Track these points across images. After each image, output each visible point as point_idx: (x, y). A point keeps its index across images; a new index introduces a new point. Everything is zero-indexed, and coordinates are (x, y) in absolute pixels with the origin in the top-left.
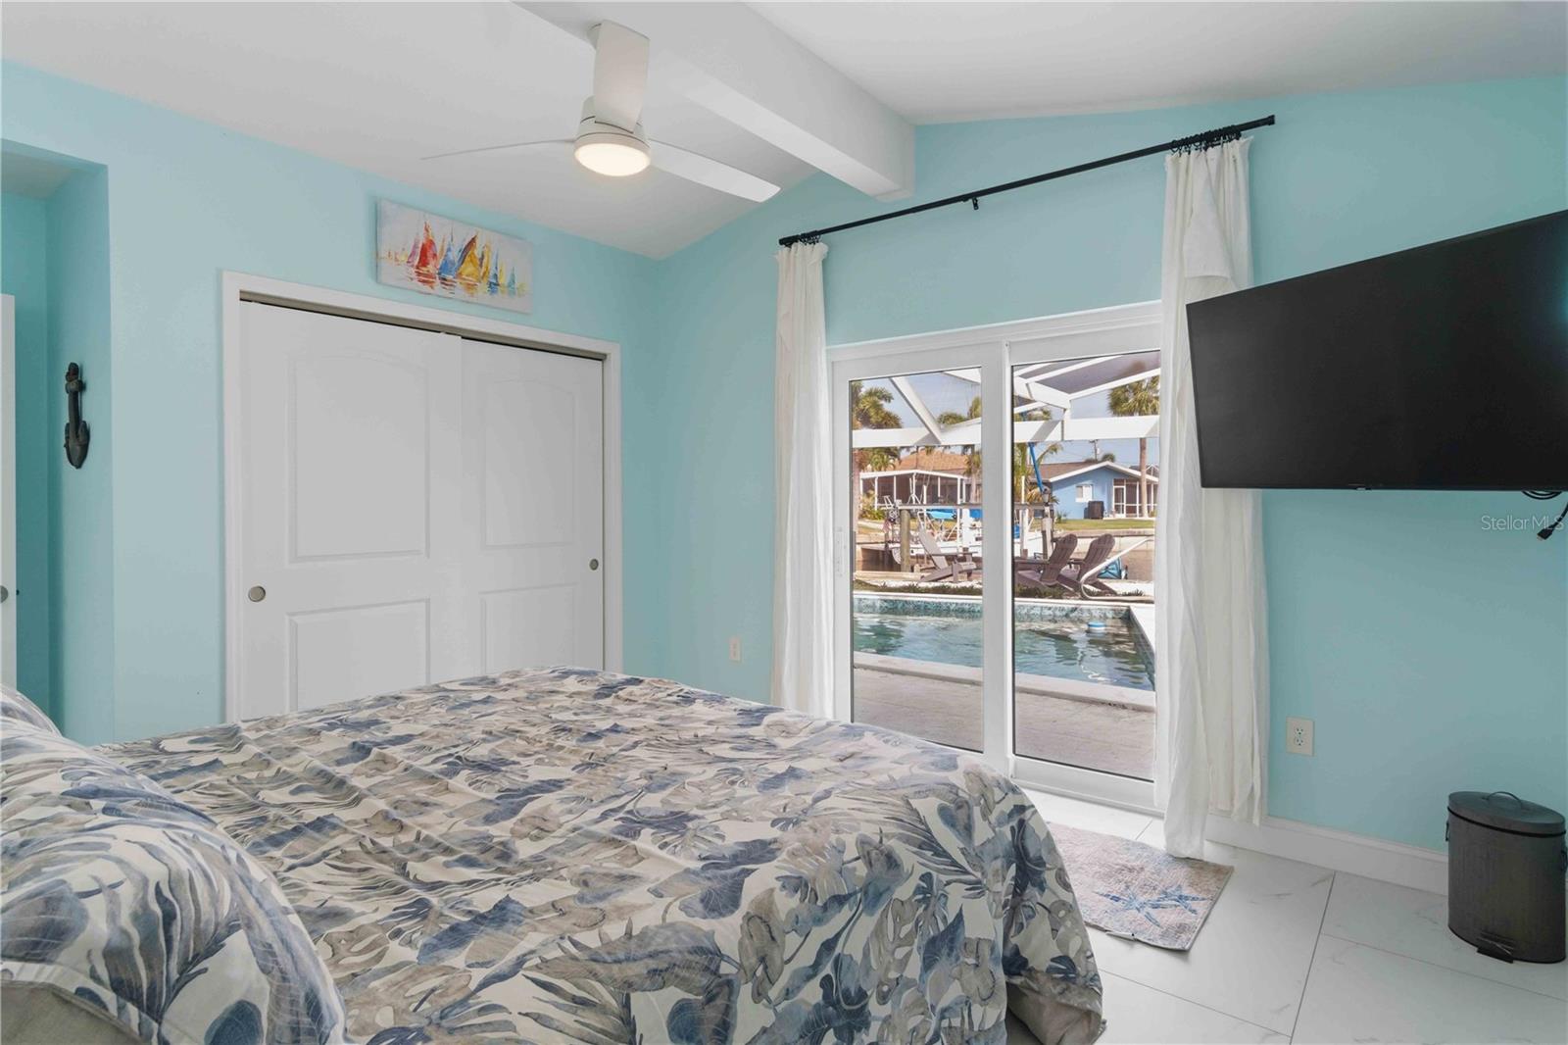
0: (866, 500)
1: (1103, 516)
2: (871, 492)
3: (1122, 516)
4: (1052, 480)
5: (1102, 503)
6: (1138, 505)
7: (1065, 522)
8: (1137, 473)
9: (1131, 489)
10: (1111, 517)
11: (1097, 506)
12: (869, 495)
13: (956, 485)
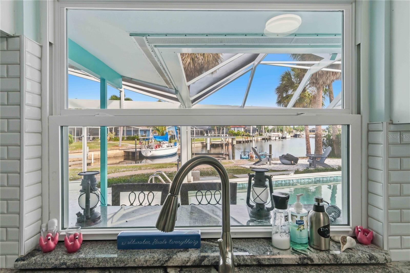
13: (138, 130)
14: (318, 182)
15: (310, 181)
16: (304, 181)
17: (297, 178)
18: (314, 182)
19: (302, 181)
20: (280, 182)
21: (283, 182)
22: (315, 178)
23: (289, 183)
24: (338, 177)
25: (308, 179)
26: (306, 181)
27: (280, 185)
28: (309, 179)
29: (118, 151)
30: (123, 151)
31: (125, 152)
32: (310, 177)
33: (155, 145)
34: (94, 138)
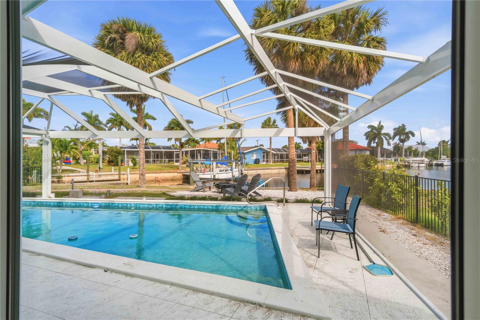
0: (185, 157)
1: (259, 163)
2: (187, 155)
3: (265, 163)
4: (244, 152)
5: (259, 159)
6: (269, 160)
7: (248, 165)
8: (269, 150)
9: (267, 155)
10: (262, 164)
11: (258, 160)
12: (186, 156)
13: (217, 153)
14: (161, 209)
15: (150, 206)
16: (143, 206)
17: (136, 203)
18: (155, 209)
19: (141, 206)
20: (116, 205)
21: (120, 205)
22: (156, 204)
23: (126, 206)
24: (186, 205)
25: (148, 204)
26: (146, 206)
27: (116, 207)
28: (149, 204)
29: (176, 174)
30: (181, 174)
31: (183, 175)
32: (150, 203)
33: (202, 169)
34: (169, 161)
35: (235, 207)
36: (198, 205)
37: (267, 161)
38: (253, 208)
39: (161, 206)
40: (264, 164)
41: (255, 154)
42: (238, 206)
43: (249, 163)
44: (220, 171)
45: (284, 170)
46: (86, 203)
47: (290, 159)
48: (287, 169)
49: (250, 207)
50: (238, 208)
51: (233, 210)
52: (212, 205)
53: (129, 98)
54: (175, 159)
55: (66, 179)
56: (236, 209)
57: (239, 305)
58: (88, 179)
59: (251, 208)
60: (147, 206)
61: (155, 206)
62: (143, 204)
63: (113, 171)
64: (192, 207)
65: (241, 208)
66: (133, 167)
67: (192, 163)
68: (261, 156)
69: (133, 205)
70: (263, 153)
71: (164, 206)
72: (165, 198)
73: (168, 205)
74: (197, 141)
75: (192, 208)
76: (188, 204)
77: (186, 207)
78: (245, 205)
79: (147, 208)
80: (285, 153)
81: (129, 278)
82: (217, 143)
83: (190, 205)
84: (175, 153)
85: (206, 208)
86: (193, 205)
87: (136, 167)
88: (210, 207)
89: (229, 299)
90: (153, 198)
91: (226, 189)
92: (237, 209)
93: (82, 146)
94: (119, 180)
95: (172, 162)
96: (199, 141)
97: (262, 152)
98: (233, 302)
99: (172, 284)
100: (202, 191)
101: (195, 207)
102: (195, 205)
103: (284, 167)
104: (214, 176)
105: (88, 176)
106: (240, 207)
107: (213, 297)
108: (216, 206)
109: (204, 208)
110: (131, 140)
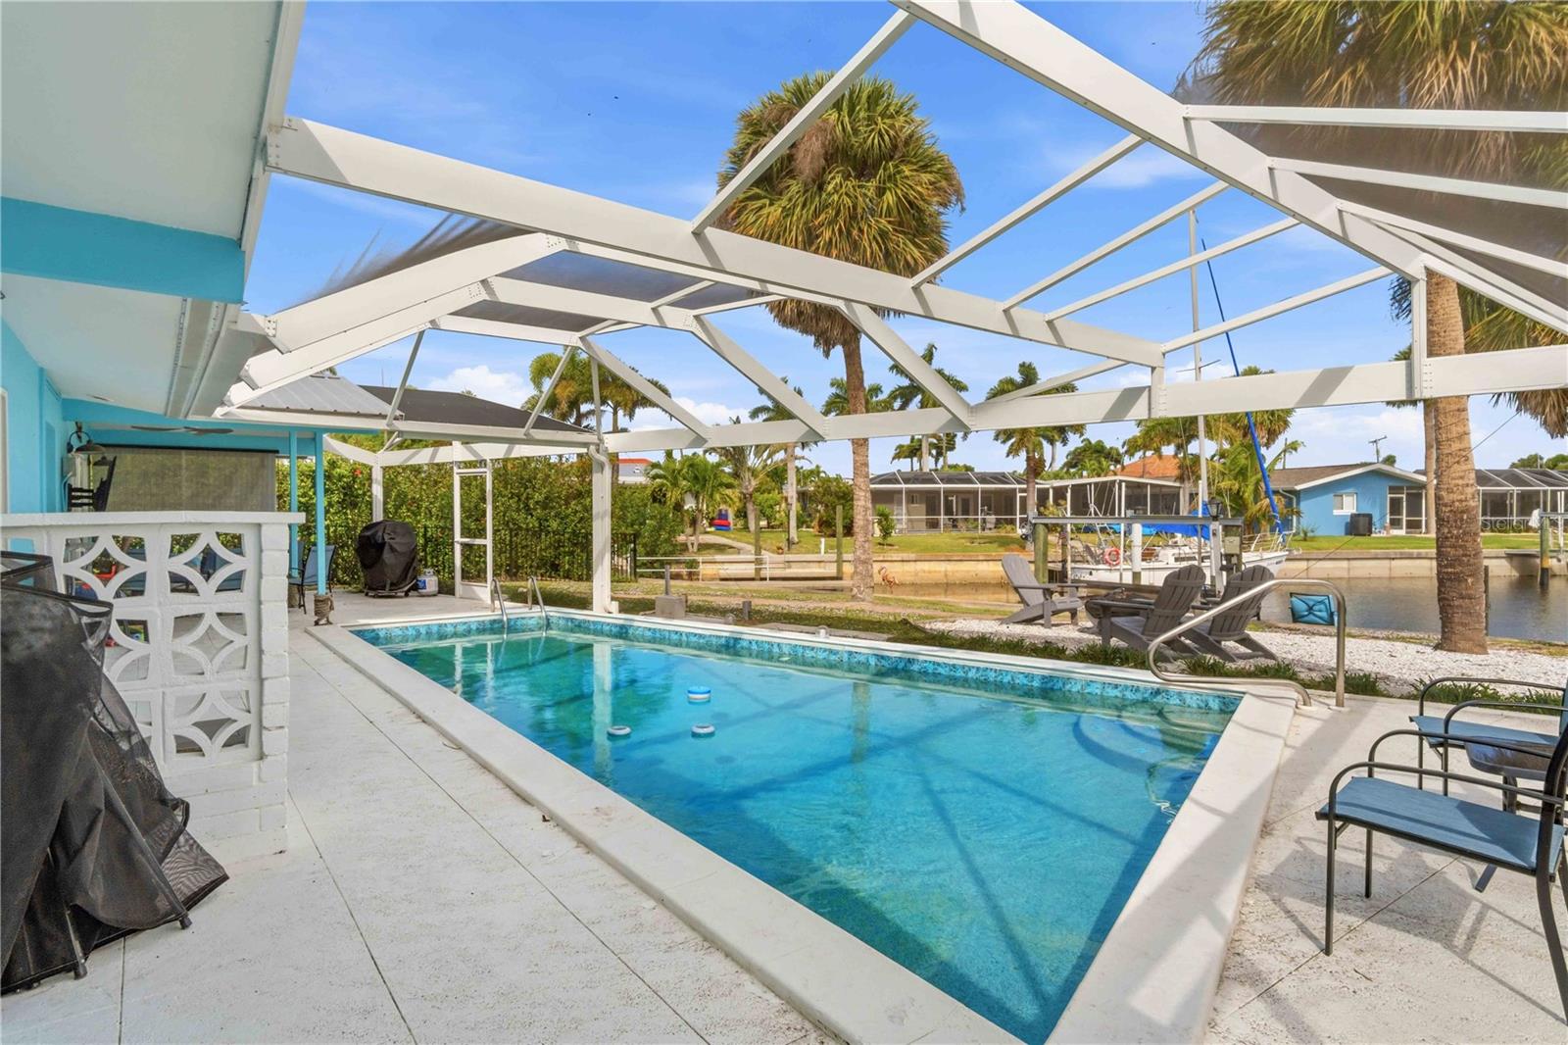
0: (1055, 511)
1: (1370, 532)
2: (1062, 502)
3: (1402, 532)
4: (1298, 488)
5: (1370, 516)
6: (1424, 518)
7: (1313, 539)
8: (1423, 478)
9: (1413, 498)
10: (1384, 534)
11: (1363, 521)
12: (1059, 506)
14: (862, 669)
15: (833, 657)
16: (812, 654)
17: (794, 643)
18: (846, 666)
19: (809, 654)
21: (755, 647)
22: (850, 653)
23: (770, 652)
24: (939, 664)
25: (825, 650)
26: (821, 656)
27: (745, 652)
28: (831, 651)
32: (836, 648)
33: (1107, 550)
34: (998, 524)
35: (1116, 686)
36: (978, 669)
37: (1414, 525)
38: (1193, 702)
39: (862, 659)
40: (1396, 537)
41: (1348, 494)
42: (1126, 687)
43: (1317, 534)
44: (1177, 560)
45: (1504, 562)
46: (677, 632)
47: (1446, 505)
48: (1516, 561)
49: (1180, 694)
50: (1129, 695)
51: (1108, 698)
52: (1027, 670)
53: (817, 324)
54: (1018, 516)
55: (705, 570)
56: (1119, 695)
57: (803, 1033)
58: (758, 571)
59: (1183, 701)
60: (825, 654)
61: (845, 657)
62: (813, 649)
63: (823, 550)
64: (960, 673)
65: (1139, 696)
66: (881, 541)
67: (1041, 528)
68: (1383, 507)
69: (786, 650)
70: (1392, 490)
71: (873, 661)
72: (886, 636)
73: (883, 657)
74: (1114, 453)
75: (958, 674)
76: (946, 661)
77: (940, 670)
78: (1156, 686)
79: (824, 662)
80: (1516, 489)
81: (581, 850)
82: (1176, 455)
83: (954, 666)
84: (1019, 495)
85: (1005, 680)
86: (963, 667)
87: (889, 540)
88: (1021, 680)
89: (788, 1002)
90: (855, 633)
91: (1115, 620)
92: (1124, 698)
93: (752, 479)
94: (838, 578)
95: (1009, 527)
96: (1122, 451)
97: (1386, 484)
98: (792, 1018)
99: (662, 901)
100: (1042, 625)
101: (970, 675)
102: (970, 668)
103: (1502, 552)
104: (1136, 575)
105: (759, 562)
106: (1137, 690)
107: (745, 977)
108: (1044, 677)
109: (999, 679)
110: (894, 459)
